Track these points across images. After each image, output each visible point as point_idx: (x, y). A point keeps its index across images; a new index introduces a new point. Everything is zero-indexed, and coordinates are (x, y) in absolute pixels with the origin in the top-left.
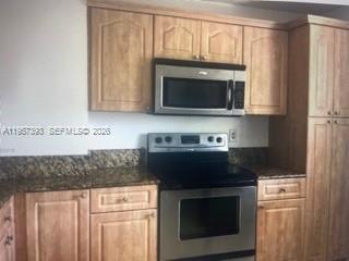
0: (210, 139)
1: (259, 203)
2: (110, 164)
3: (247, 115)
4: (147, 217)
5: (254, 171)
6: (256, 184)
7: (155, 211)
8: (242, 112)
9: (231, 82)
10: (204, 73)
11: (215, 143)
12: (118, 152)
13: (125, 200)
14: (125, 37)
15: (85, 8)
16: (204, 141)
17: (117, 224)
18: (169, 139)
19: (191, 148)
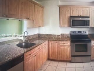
0: (84, 32)
1: (92, 46)
2: (65, 36)
3: (90, 27)
4: (68, 47)
5: (91, 39)
6: (91, 42)
7: (70, 46)
8: (89, 27)
9: (86, 20)
10: (80, 19)
11: (85, 33)
12: (66, 34)
13: (64, 44)
14: (66, 12)
15: (59, 8)
16: (82, 32)
17: (63, 48)
18: (75, 32)
19: (80, 34)
